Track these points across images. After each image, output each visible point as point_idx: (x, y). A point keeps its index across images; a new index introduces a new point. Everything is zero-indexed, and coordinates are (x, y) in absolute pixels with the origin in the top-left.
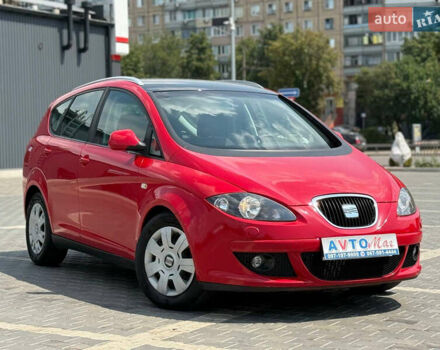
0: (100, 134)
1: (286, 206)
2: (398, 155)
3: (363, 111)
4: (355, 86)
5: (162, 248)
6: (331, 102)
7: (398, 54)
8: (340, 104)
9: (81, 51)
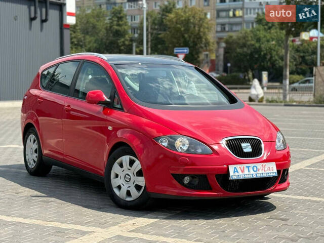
0: (78, 91)
1: (206, 144)
2: (254, 94)
3: (228, 62)
4: (223, 45)
5: (123, 169)
6: (207, 55)
7: (253, 23)
8: (213, 57)
9: (43, 21)
